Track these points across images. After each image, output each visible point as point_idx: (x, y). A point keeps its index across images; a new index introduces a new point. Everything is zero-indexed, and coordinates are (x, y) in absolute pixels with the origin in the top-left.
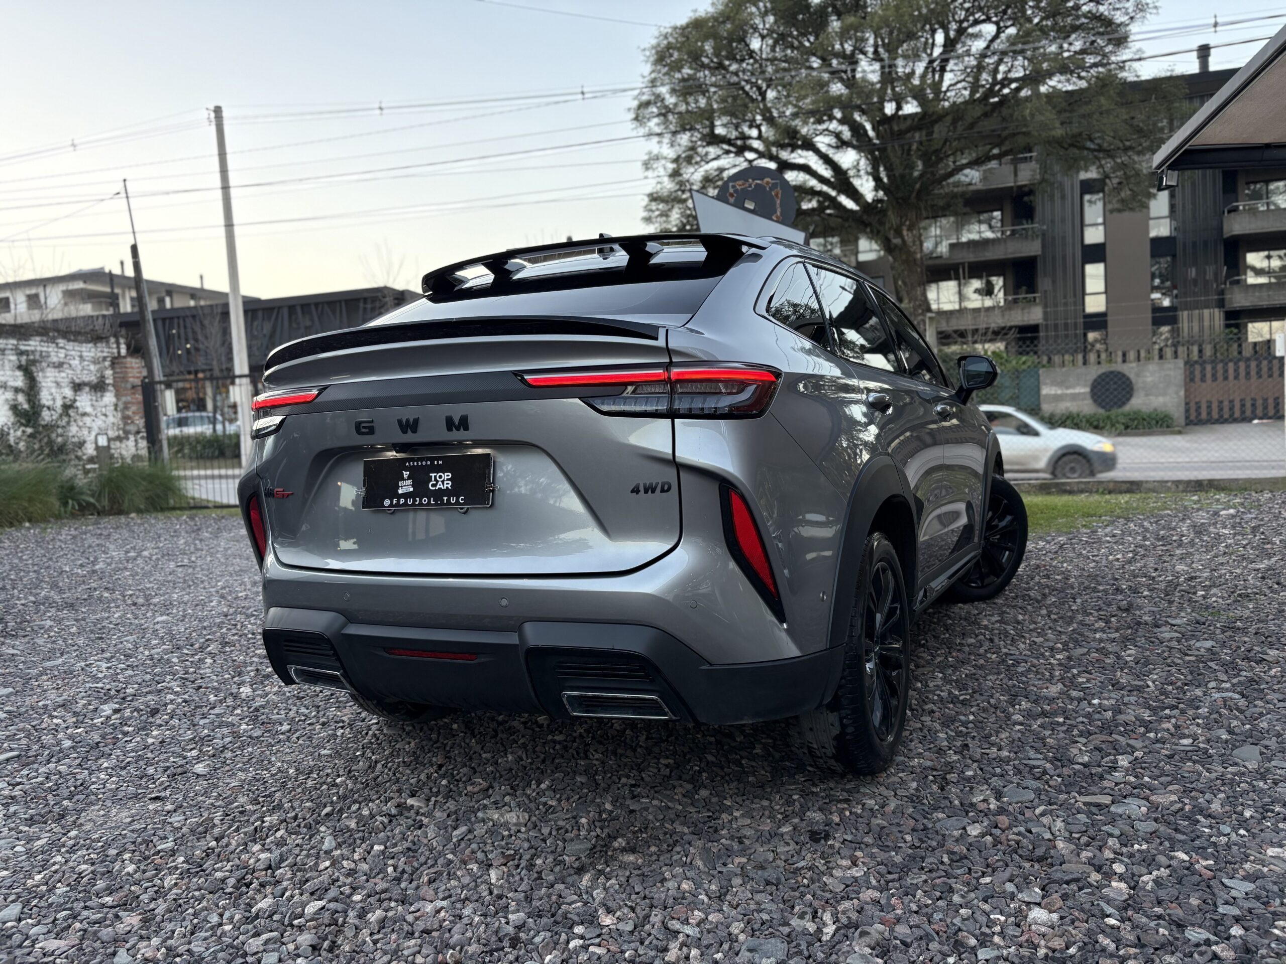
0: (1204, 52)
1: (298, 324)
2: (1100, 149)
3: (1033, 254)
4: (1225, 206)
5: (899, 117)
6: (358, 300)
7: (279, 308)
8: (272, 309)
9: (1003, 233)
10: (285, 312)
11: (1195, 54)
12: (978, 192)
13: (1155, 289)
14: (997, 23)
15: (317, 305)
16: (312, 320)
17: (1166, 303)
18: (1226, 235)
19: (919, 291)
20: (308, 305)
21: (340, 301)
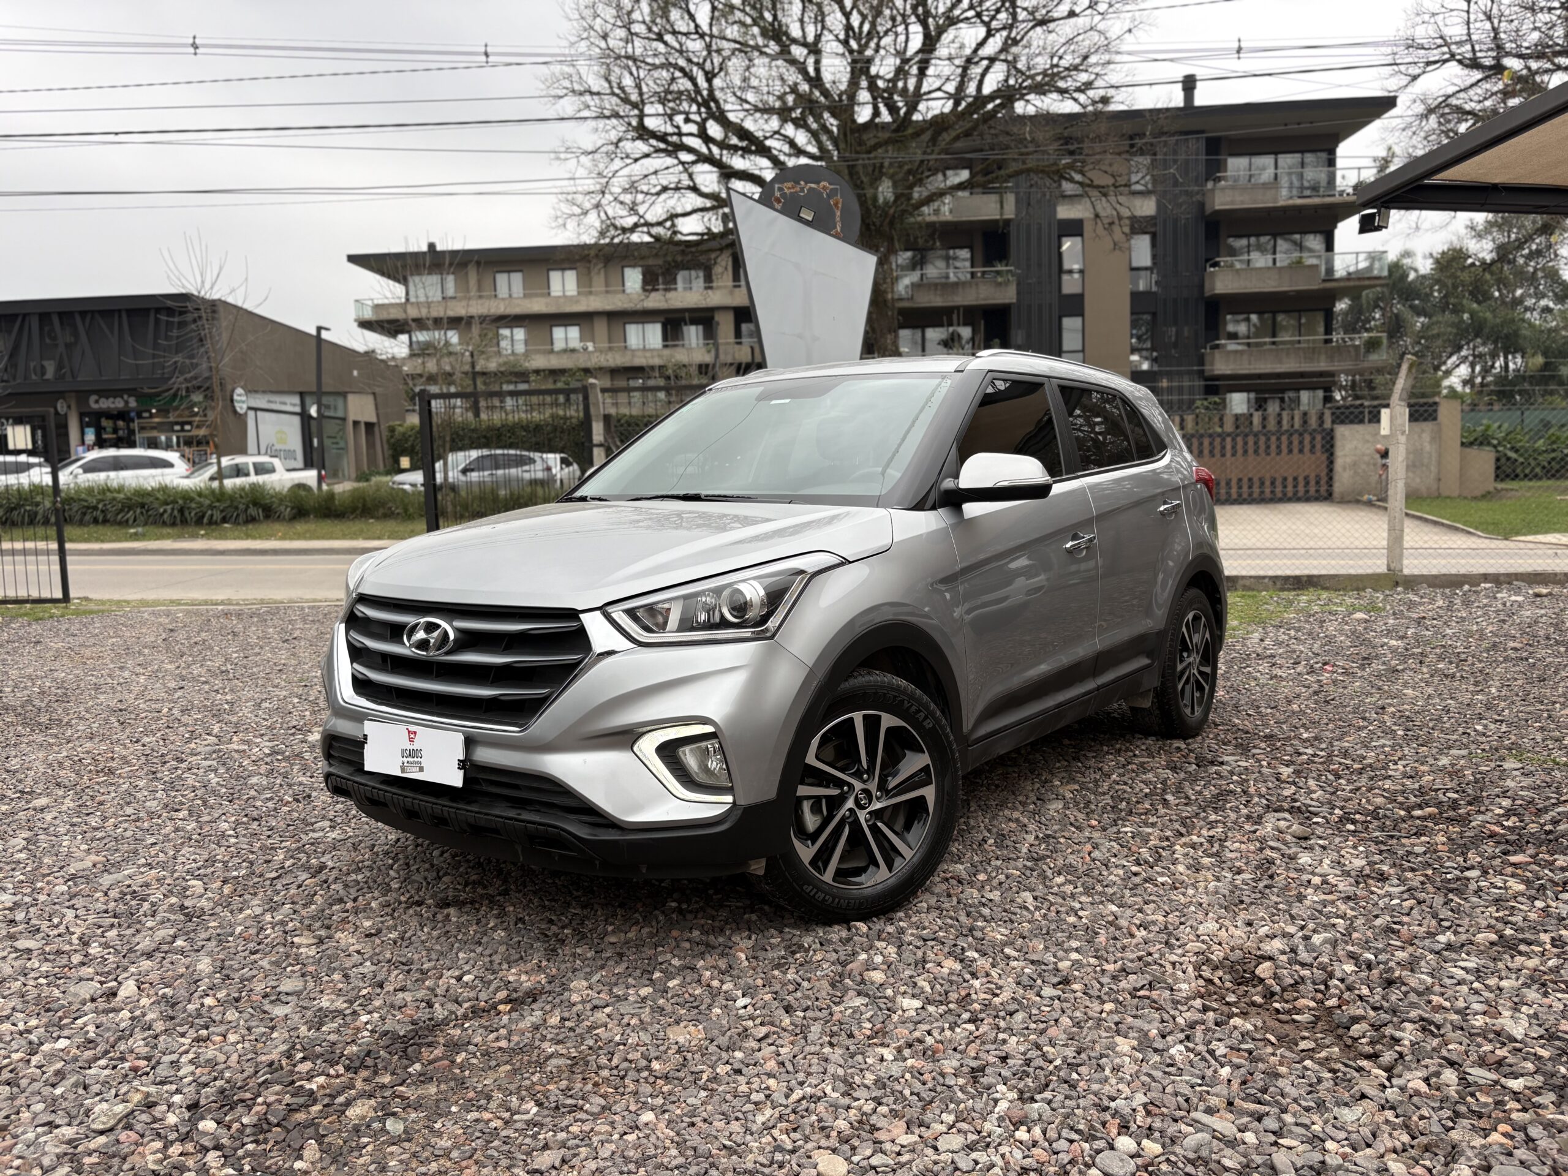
0: (1189, 84)
1: (54, 339)
2: (1091, 185)
3: (1007, 301)
4: (1207, 261)
5: (877, 125)
6: (148, 310)
7: (25, 316)
8: (16, 316)
9: (973, 274)
10: (35, 323)
11: (1180, 86)
12: (946, 224)
13: (1134, 350)
14: (987, 25)
15: (83, 314)
16: (76, 334)
17: (1145, 366)
18: (1207, 294)
19: (889, 338)
20: (71, 314)
21: (119, 311)
